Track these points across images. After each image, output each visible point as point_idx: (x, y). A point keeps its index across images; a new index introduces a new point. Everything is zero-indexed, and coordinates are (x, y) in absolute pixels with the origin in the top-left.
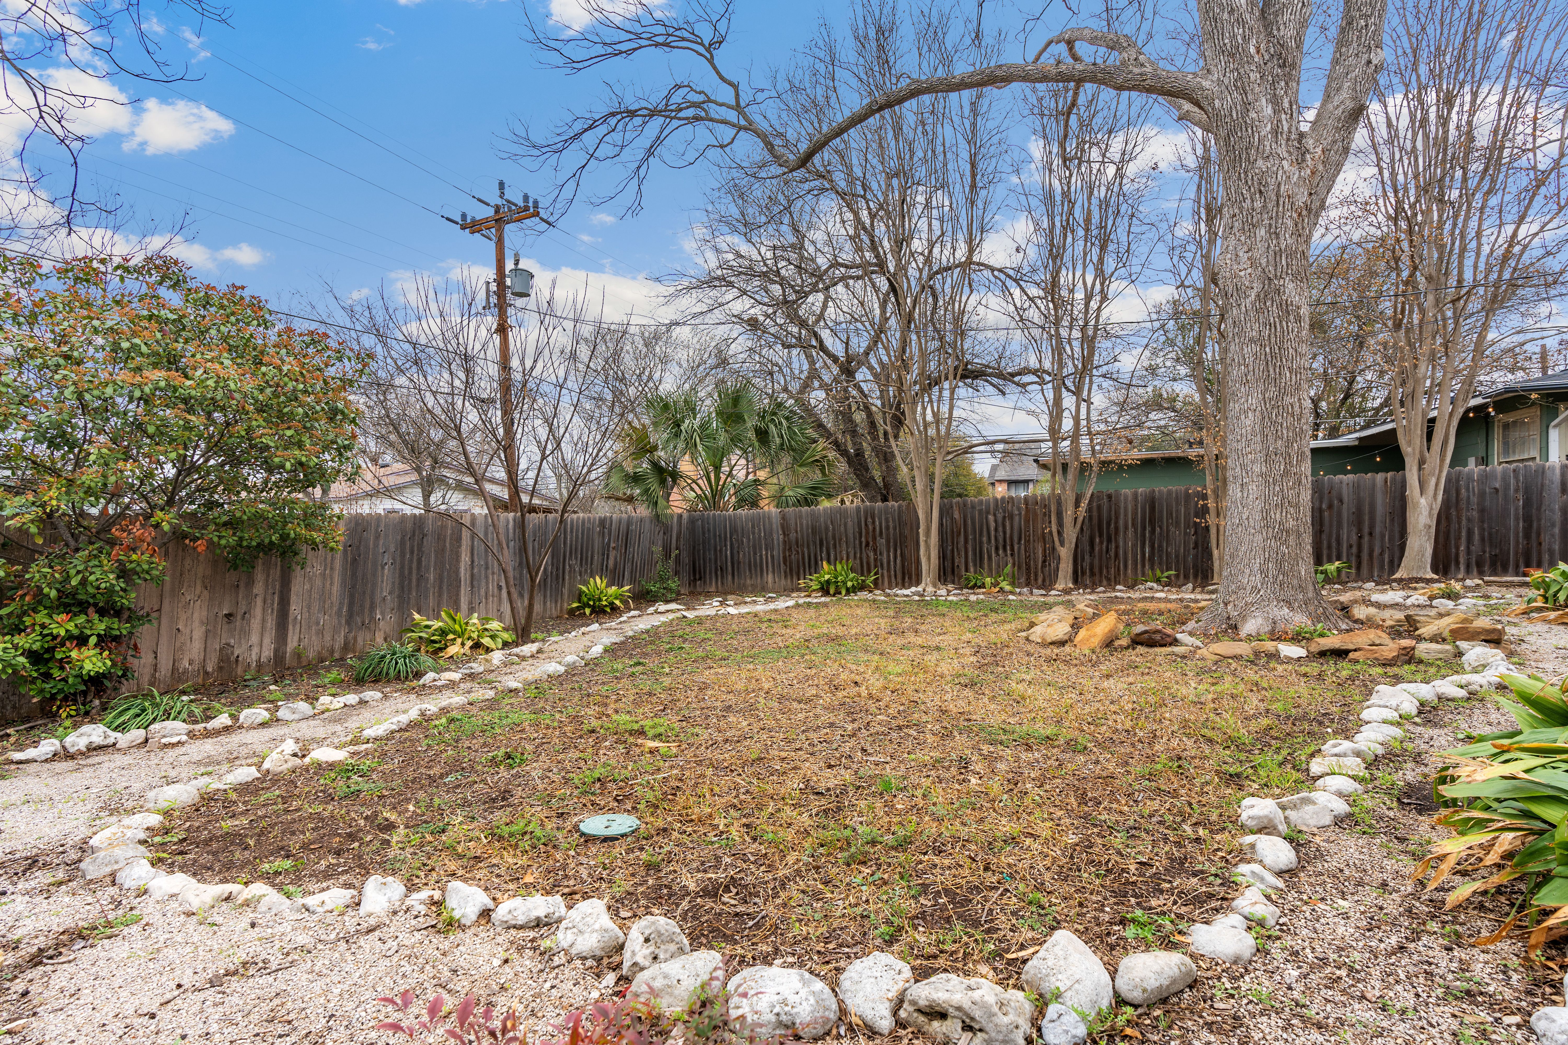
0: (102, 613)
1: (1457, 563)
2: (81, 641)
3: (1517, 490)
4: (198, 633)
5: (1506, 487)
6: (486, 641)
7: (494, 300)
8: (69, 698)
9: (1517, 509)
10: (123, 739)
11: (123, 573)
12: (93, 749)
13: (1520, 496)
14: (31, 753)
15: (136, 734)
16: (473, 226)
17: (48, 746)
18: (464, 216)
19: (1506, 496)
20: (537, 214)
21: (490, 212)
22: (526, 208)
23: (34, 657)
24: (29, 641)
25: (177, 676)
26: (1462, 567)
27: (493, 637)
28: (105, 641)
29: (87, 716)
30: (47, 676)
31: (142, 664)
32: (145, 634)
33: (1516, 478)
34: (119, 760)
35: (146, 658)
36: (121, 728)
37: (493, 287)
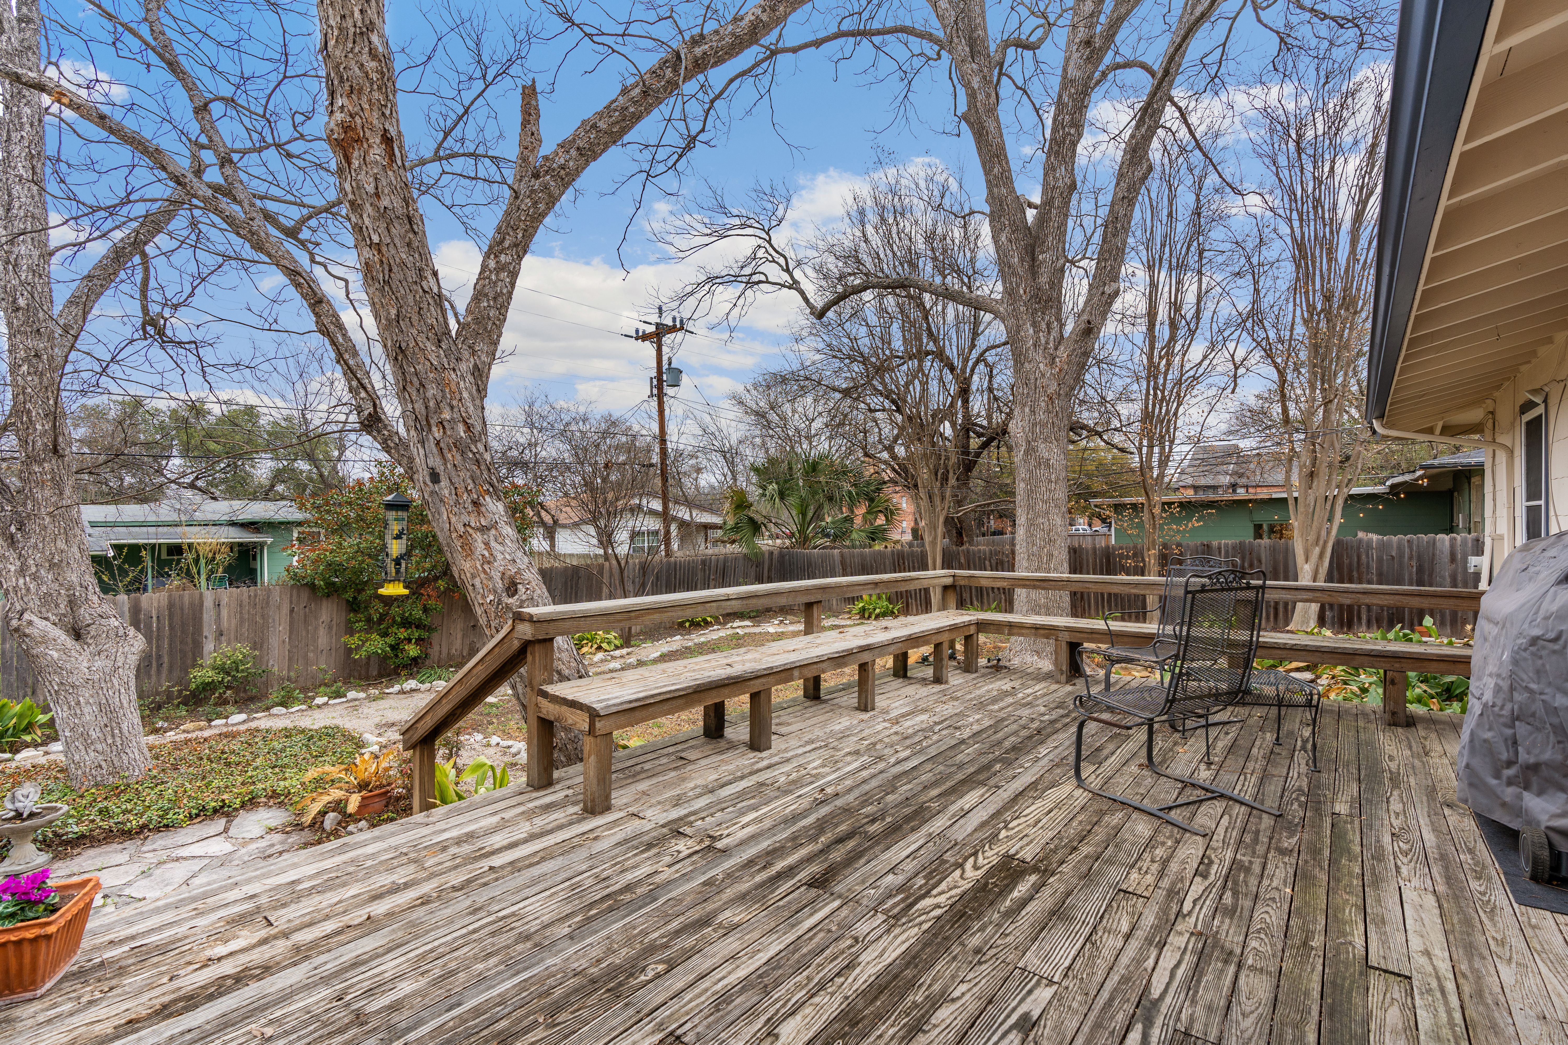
0: (418, 627)
1: (1360, 619)
2: (409, 640)
3: (1411, 558)
4: (459, 636)
5: (1401, 554)
6: (604, 645)
7: (655, 391)
8: (405, 667)
9: (1410, 574)
10: (423, 687)
11: (426, 610)
12: (413, 690)
13: (1414, 563)
14: (391, 690)
15: (428, 685)
16: (645, 337)
17: (397, 688)
18: (637, 331)
19: (1401, 564)
20: (682, 328)
21: (652, 329)
22: (675, 326)
23: (393, 647)
24: (390, 640)
25: (450, 657)
26: (1364, 621)
27: (609, 643)
28: (419, 641)
29: (411, 676)
30: (397, 656)
31: (434, 651)
32: (435, 637)
33: (1411, 548)
34: (421, 695)
35: (436, 648)
36: (422, 682)
37: (655, 382)
